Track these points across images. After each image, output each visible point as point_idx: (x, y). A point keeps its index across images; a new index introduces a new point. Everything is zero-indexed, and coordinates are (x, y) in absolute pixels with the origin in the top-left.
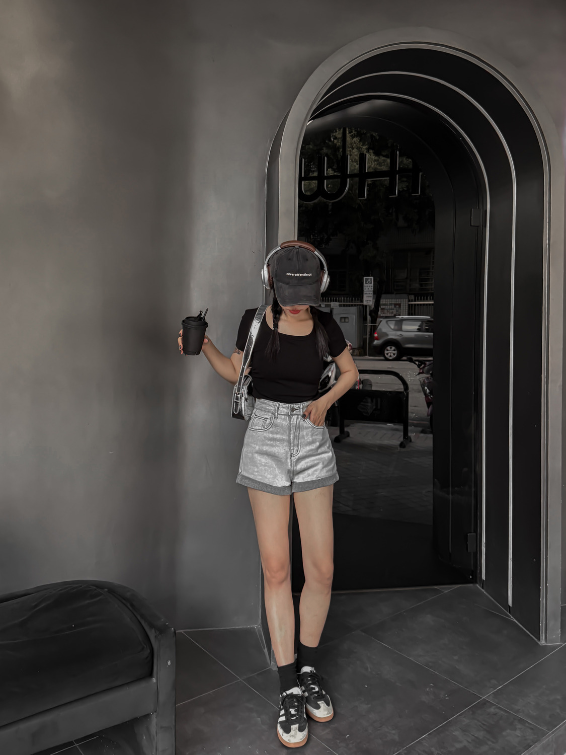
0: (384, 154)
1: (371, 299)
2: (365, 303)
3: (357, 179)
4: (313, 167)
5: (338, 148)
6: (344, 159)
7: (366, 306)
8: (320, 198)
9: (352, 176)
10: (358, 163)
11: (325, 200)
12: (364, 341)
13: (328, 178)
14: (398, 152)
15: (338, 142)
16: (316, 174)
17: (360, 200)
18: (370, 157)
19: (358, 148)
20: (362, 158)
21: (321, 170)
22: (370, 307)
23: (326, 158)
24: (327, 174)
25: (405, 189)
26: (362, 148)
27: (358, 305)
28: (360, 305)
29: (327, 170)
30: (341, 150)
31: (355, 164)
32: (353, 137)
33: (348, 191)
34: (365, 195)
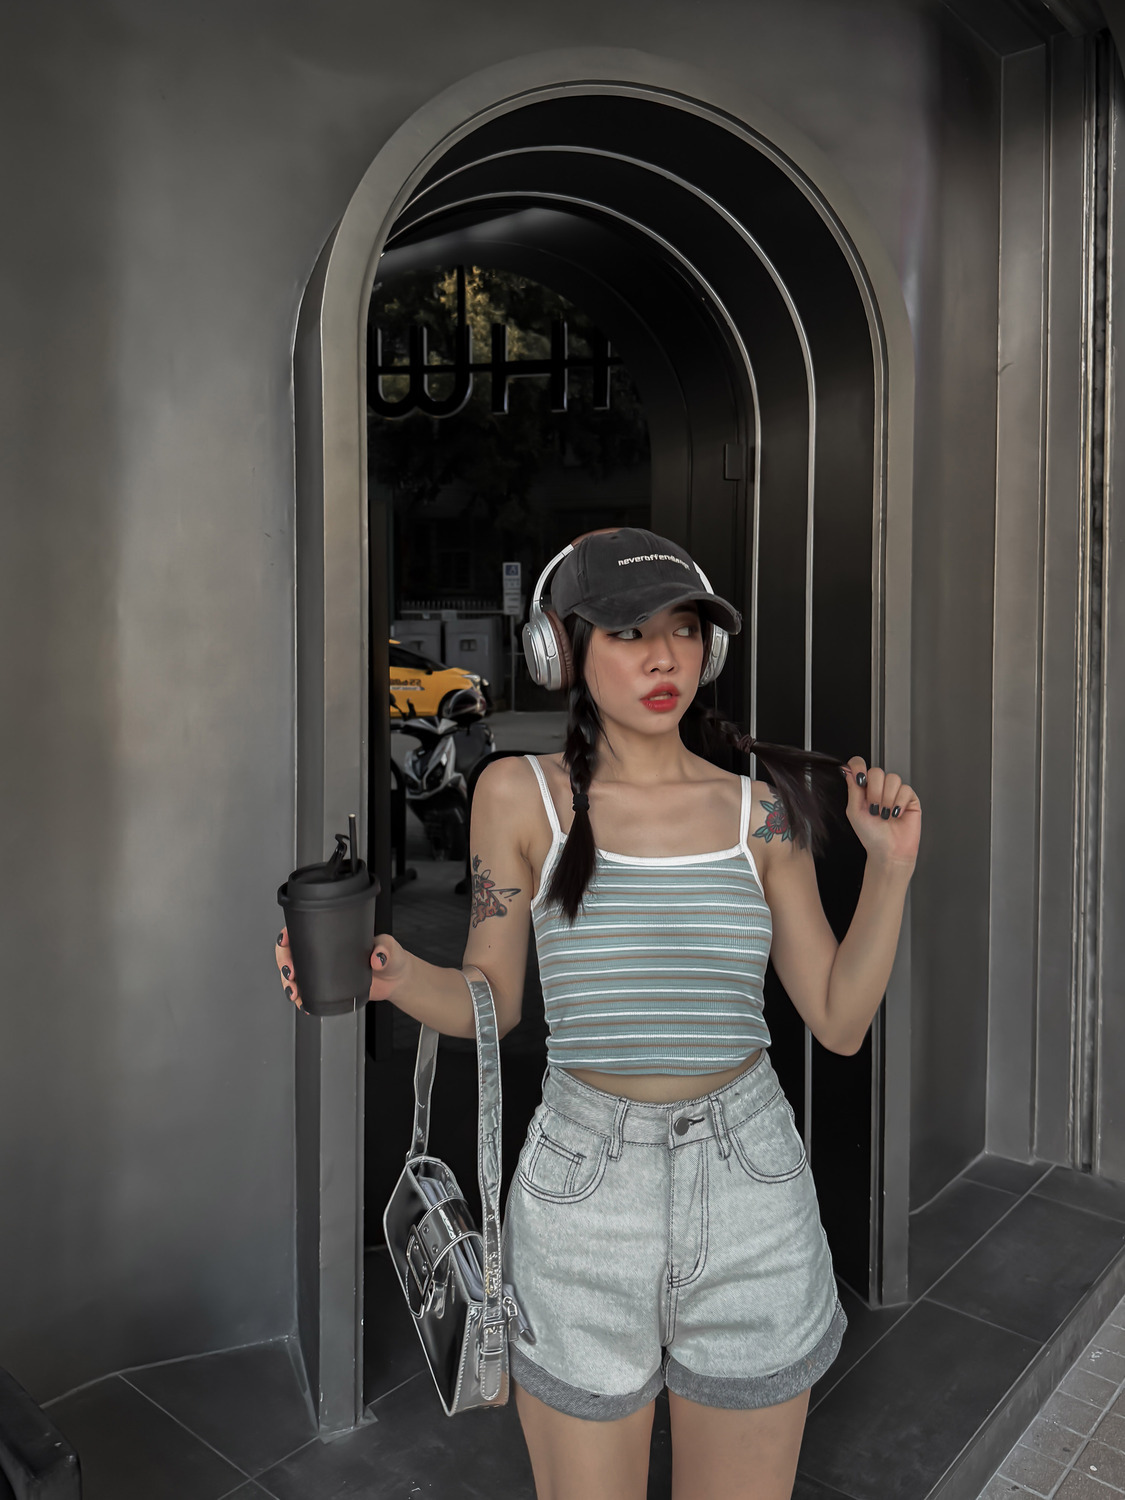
0: (536, 326)
1: (517, 604)
2: (507, 611)
3: (489, 376)
4: (400, 347)
5: (449, 312)
6: (462, 331)
7: (509, 617)
8: (416, 411)
9: (479, 368)
10: (490, 341)
11: (426, 414)
12: (507, 684)
13: (432, 369)
14: (566, 325)
15: (448, 300)
16: (406, 361)
17: (495, 416)
18: (512, 332)
19: (487, 314)
20: (497, 334)
21: (416, 354)
22: (516, 617)
23: (425, 331)
24: (428, 361)
25: (577, 396)
26: (494, 314)
27: (493, 615)
28: (498, 615)
29: (428, 354)
30: (455, 315)
31: (482, 345)
32: (476, 292)
33: (471, 399)
34: (506, 407)
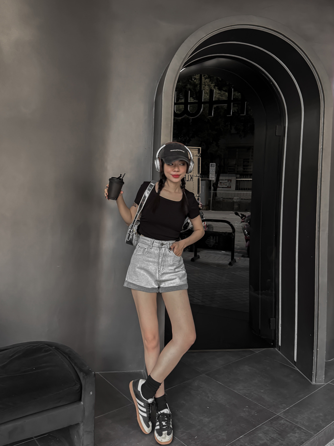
0: (224, 89)
1: (214, 176)
2: (210, 179)
3: (208, 105)
4: (181, 96)
5: (197, 85)
6: (200, 92)
7: (211, 180)
8: (185, 116)
9: (205, 103)
10: (209, 94)
11: (188, 117)
12: (209, 202)
13: (191, 103)
14: (233, 89)
15: (196, 81)
16: (183, 101)
17: (209, 117)
18: (216, 91)
19: (209, 85)
20: (211, 92)
21: (186, 99)
22: (213, 181)
23: (189, 92)
24: (190, 101)
25: (236, 111)
26: (211, 85)
28: (207, 180)
29: (190, 98)
30: (198, 86)
31: (206, 95)
32: (206, 79)
33: (202, 112)
34: (213, 115)
